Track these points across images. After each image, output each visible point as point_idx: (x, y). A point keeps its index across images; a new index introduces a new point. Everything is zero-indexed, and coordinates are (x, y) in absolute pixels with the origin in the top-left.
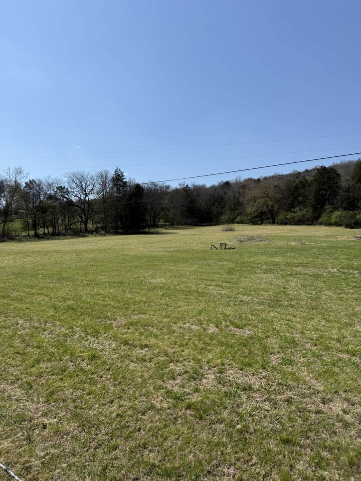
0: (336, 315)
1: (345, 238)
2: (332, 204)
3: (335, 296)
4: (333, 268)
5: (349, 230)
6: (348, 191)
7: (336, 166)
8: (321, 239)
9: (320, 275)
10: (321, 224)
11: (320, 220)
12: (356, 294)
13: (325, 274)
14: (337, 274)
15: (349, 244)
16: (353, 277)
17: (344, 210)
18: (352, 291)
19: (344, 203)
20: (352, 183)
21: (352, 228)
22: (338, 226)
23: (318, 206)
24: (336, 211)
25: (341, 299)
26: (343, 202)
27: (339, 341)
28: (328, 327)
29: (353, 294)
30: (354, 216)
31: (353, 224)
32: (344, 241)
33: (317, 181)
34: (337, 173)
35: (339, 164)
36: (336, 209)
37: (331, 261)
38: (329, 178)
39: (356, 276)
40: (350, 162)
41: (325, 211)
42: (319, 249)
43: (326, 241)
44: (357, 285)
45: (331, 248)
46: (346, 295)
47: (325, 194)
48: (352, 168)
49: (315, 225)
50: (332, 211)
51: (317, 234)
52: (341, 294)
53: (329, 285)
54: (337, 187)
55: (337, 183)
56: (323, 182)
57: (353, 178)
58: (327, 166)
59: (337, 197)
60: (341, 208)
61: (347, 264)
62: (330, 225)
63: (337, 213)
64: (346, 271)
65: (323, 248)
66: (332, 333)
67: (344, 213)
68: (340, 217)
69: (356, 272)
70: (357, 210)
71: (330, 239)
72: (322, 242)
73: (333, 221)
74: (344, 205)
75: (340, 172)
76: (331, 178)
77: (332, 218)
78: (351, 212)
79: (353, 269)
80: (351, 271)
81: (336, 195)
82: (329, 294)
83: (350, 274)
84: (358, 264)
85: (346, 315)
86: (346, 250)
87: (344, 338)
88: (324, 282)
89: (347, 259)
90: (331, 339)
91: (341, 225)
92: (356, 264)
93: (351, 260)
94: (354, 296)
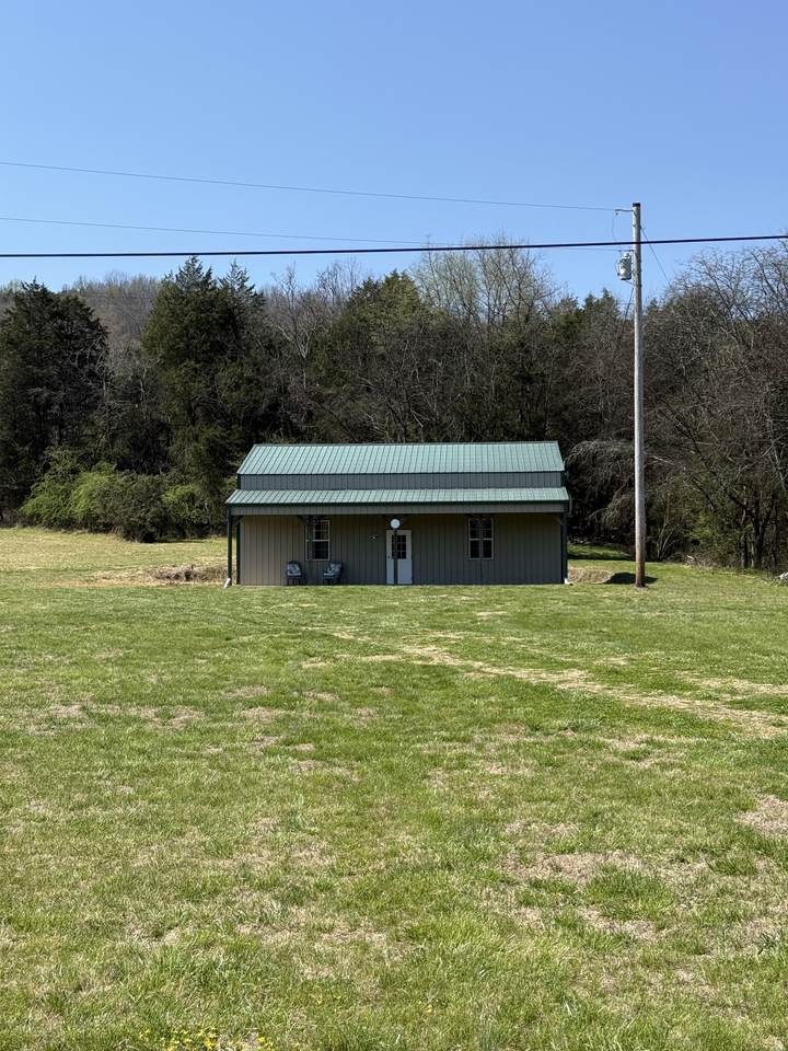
0: (57, 899)
1: (121, 579)
2: (76, 442)
3: (63, 817)
4: (66, 703)
5: (137, 546)
6: (132, 394)
7: (90, 291)
8: (32, 585)
9: (15, 735)
10: (32, 521)
11: (28, 507)
12: (140, 803)
13: (32, 728)
14: (79, 727)
15: (133, 603)
16: (139, 734)
17: (120, 468)
18: (129, 791)
19: (119, 441)
20: (146, 364)
21: (149, 539)
22: (95, 530)
23: (19, 449)
24: (89, 469)
25: (84, 828)
26: (113, 437)
27: (57, 1004)
28: (23, 953)
29: (129, 800)
30: (153, 495)
31: (153, 525)
32: (118, 591)
33: (16, 346)
34: (92, 319)
35: (101, 286)
36: (90, 461)
37: (62, 671)
38: (63, 337)
39: (149, 727)
40: (139, 282)
41: (46, 468)
42: (18, 623)
43: (50, 592)
44: (149, 765)
45: (65, 618)
46: (105, 808)
47: (49, 404)
48: (149, 307)
49: (10, 525)
50: (75, 471)
51: (17, 561)
52: (87, 806)
53: (46, 772)
54: (92, 374)
55: (93, 360)
56: (40, 350)
57: (151, 345)
58: (54, 288)
59: (94, 416)
60: (109, 460)
61: (122, 682)
62: (67, 525)
63: (94, 481)
64: (112, 710)
65: (35, 621)
66: (36, 978)
67: (121, 481)
68: (105, 494)
69: (150, 712)
70: (166, 470)
71: (66, 585)
72: (34, 595)
73: (78, 510)
74: (120, 447)
75: (104, 315)
76: (69, 337)
77: (73, 497)
78: (145, 478)
79: (142, 700)
80: (133, 712)
81: (91, 408)
82: (42, 810)
83: (128, 721)
84: (160, 680)
85: (95, 890)
86: (120, 626)
87: (79, 988)
88: (26, 762)
89: (122, 662)
90: (28, 1000)
91: (107, 528)
92: (153, 680)
93: (138, 666)
94: (133, 810)
